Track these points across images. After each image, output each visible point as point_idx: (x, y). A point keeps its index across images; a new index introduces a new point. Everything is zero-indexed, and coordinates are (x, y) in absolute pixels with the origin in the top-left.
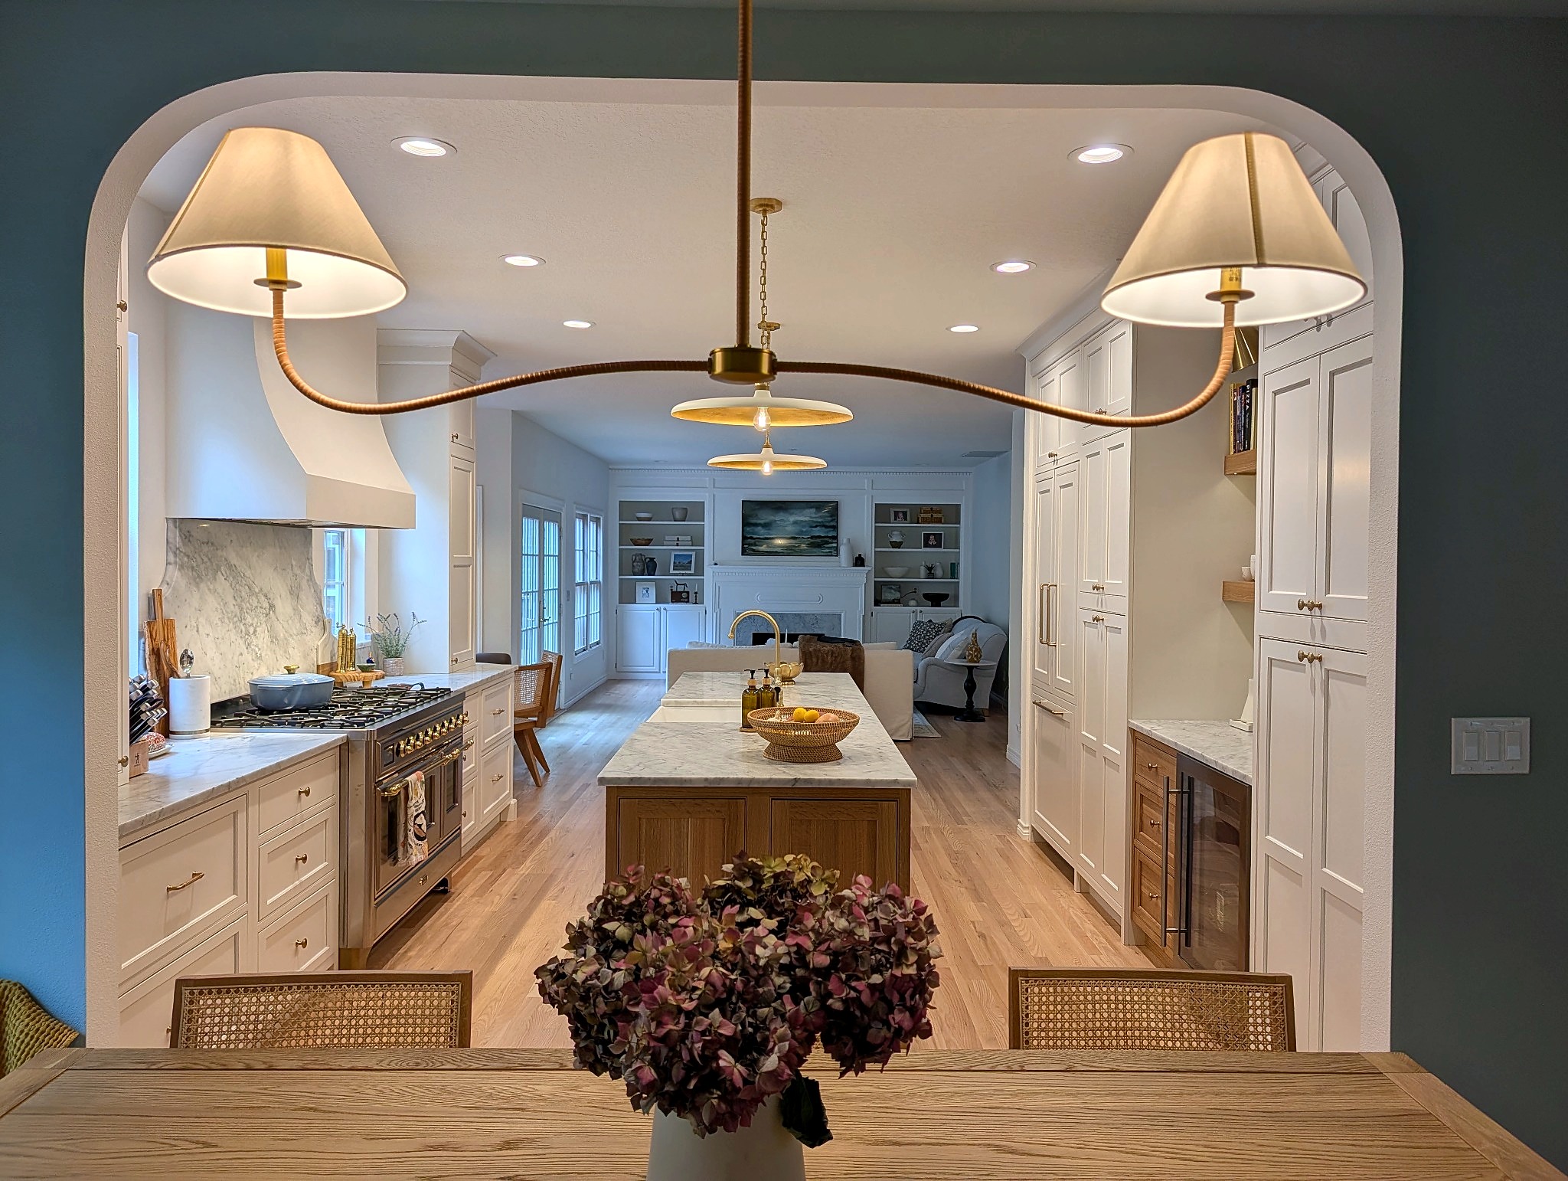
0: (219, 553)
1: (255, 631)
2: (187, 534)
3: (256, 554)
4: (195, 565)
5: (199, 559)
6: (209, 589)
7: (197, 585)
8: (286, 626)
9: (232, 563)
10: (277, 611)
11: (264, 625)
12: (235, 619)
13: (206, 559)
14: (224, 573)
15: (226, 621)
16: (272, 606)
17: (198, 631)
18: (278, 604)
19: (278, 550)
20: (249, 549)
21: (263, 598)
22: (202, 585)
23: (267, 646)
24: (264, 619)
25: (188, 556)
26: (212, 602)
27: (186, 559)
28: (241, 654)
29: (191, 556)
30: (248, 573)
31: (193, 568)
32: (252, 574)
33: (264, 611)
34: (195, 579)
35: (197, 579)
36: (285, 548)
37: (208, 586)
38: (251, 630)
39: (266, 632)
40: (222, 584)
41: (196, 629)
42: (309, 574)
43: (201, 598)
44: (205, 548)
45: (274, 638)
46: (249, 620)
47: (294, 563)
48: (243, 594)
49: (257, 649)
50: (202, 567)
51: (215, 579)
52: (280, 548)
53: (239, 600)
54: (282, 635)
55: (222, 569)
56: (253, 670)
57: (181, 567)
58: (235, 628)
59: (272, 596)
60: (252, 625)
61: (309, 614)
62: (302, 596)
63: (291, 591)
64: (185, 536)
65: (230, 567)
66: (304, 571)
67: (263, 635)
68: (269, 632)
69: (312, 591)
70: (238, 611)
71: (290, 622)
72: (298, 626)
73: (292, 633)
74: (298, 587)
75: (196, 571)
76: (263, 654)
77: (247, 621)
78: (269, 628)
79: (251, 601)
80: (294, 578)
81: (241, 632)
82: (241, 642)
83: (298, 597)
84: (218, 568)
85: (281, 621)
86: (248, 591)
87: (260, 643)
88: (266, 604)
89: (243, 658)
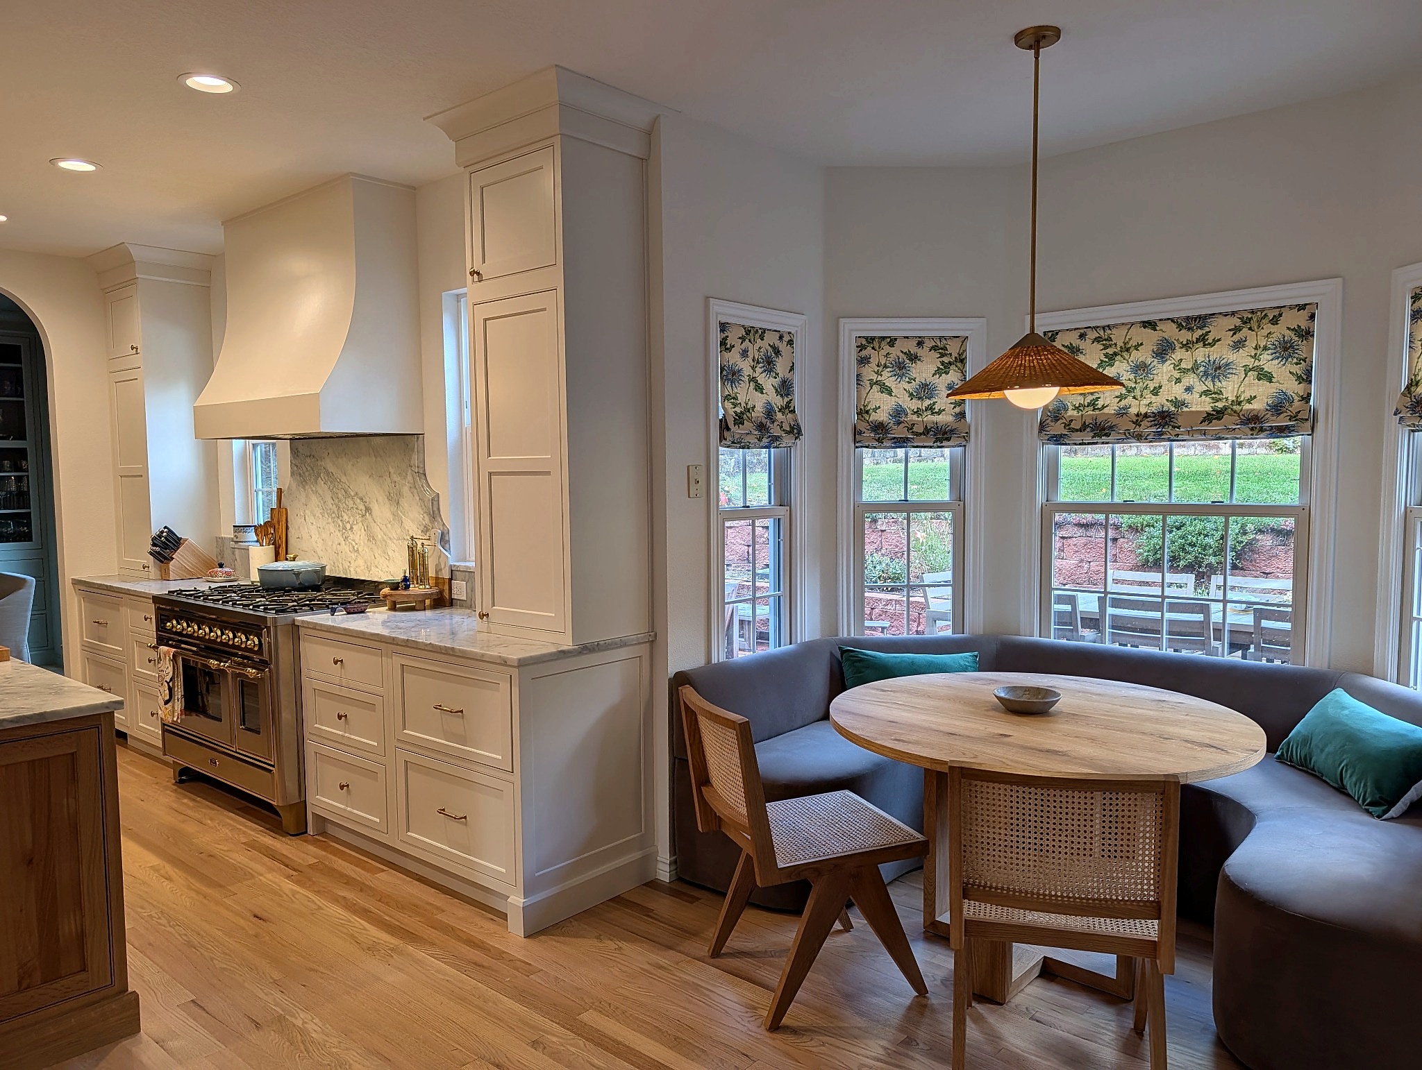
0: (319, 463)
1: (352, 528)
2: (296, 450)
3: (351, 463)
4: (302, 472)
5: (304, 469)
6: (312, 490)
7: (304, 487)
8: (384, 527)
9: (330, 471)
10: (373, 513)
11: (360, 524)
12: (333, 515)
13: (309, 468)
14: (323, 478)
15: (326, 516)
16: (368, 509)
18: (375, 507)
19: (374, 459)
20: (344, 459)
21: (359, 501)
22: (307, 487)
23: (364, 542)
24: (361, 519)
25: (297, 467)
26: (314, 499)
27: (295, 468)
28: (340, 544)
29: (299, 465)
30: (344, 479)
31: (300, 474)
32: (348, 480)
33: (360, 513)
35: (304, 482)
36: (381, 456)
37: (311, 488)
38: (348, 526)
39: (363, 530)
40: (322, 486)
41: (304, 518)
42: (412, 482)
43: (307, 497)
44: (308, 460)
45: (371, 537)
46: (346, 517)
47: (392, 471)
48: (340, 496)
49: (354, 543)
50: (307, 474)
51: (317, 483)
52: (376, 457)
53: (336, 501)
54: (380, 537)
55: (322, 475)
56: (350, 559)
57: (293, 474)
58: (333, 522)
59: (368, 500)
60: (348, 522)
61: (413, 521)
62: (404, 503)
63: (390, 498)
64: (295, 452)
65: (328, 473)
66: (405, 478)
67: (359, 532)
68: (365, 530)
69: (418, 498)
70: (336, 510)
71: (389, 526)
72: (399, 531)
73: (392, 537)
74: (398, 494)
75: (302, 477)
76: (360, 549)
77: (343, 518)
78: (366, 528)
79: (347, 503)
80: (393, 485)
81: (339, 526)
82: (339, 534)
83: (398, 503)
84: (319, 475)
85: (379, 524)
86: (344, 493)
87: (357, 539)
88: (361, 506)
89: (341, 548)
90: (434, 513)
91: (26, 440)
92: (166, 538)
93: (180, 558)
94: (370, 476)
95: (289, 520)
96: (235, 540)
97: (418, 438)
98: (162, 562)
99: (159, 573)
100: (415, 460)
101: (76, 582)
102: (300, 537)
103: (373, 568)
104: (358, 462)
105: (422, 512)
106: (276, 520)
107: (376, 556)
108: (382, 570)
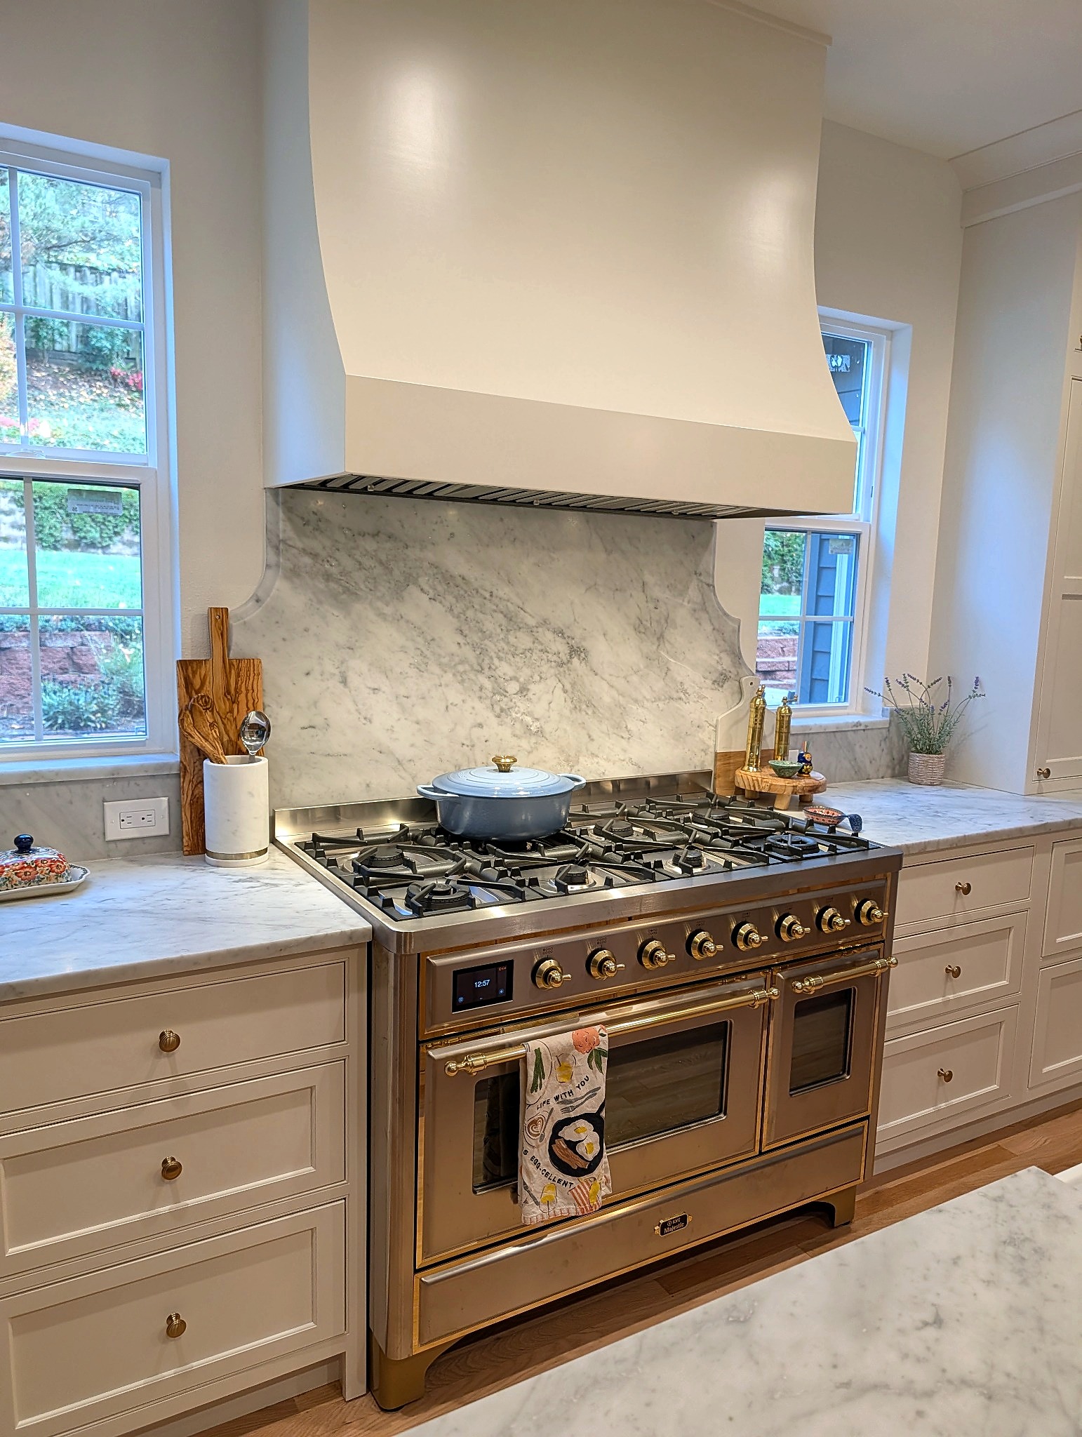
0: (414, 553)
1: (523, 690)
2: (314, 518)
4: (334, 570)
5: (349, 561)
6: (381, 615)
7: (344, 606)
8: (620, 684)
9: (456, 572)
10: (594, 659)
11: (552, 681)
12: (461, 668)
13: (370, 562)
14: (426, 588)
15: (435, 669)
16: (576, 651)
17: (344, 682)
18: (600, 650)
19: (603, 556)
21: (549, 635)
22: (358, 607)
23: (561, 715)
24: (552, 671)
25: (315, 556)
26: (388, 635)
27: (308, 560)
28: (480, 726)
29: (323, 554)
32: (518, 595)
33: (555, 658)
35: (342, 596)
36: (623, 553)
37: (377, 609)
38: (513, 687)
39: (559, 692)
40: (418, 605)
41: (338, 678)
42: (699, 599)
43: (354, 628)
44: (369, 545)
45: (581, 702)
46: (505, 670)
47: (649, 579)
48: (489, 626)
49: (528, 719)
50: (359, 576)
51: (400, 598)
52: (608, 552)
53: (475, 638)
54: (607, 699)
55: (423, 581)
57: (291, 571)
58: (462, 682)
59: (577, 633)
60: (515, 678)
61: (694, 666)
62: (676, 637)
63: (640, 628)
65: (448, 579)
66: (681, 594)
67: (548, 697)
68: (565, 692)
69: (709, 628)
70: (471, 656)
71: (635, 678)
72: (659, 685)
73: (640, 698)
74: (663, 621)
75: (337, 581)
76: (548, 728)
77: (499, 672)
78: (568, 687)
79: (512, 639)
80: (651, 606)
81: (481, 689)
82: (479, 706)
83: (661, 638)
84: (410, 579)
85: (606, 676)
86: (504, 622)
87: (539, 710)
88: (560, 646)
89: (484, 733)
94: (587, 590)
100: (708, 562)
102: (318, 721)
103: (581, 759)
104: (553, 559)
105: (718, 652)
106: (214, 686)
107: (594, 736)
108: (608, 760)
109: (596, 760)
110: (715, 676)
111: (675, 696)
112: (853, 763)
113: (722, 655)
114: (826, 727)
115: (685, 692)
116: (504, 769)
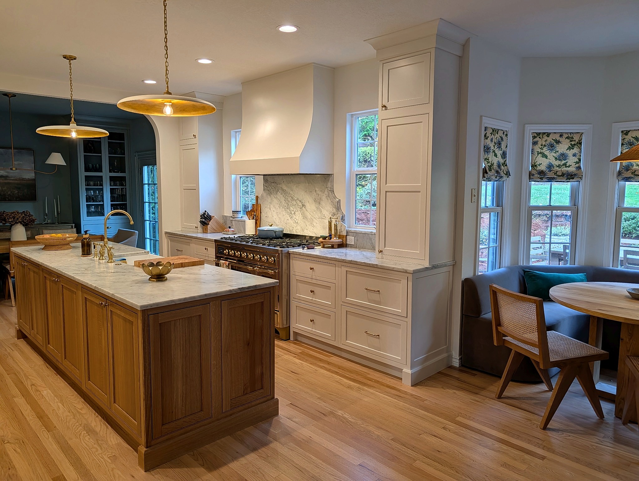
0: (278, 185)
1: (295, 213)
3: (296, 186)
4: (269, 189)
5: (270, 188)
6: (274, 197)
7: (270, 195)
8: (312, 213)
9: (284, 189)
10: (307, 207)
11: (299, 212)
12: (285, 208)
13: (273, 188)
14: (280, 192)
15: (281, 208)
16: (303, 205)
17: (270, 209)
18: (307, 205)
19: (308, 184)
20: (292, 184)
21: (299, 202)
22: (271, 196)
23: (301, 219)
24: (299, 210)
25: (267, 187)
26: (275, 201)
27: (266, 187)
28: (288, 220)
30: (291, 192)
31: (268, 190)
32: (293, 193)
33: (299, 207)
34: (269, 194)
35: (270, 193)
36: (311, 183)
37: (274, 196)
38: (293, 212)
39: (300, 214)
40: (280, 195)
41: (269, 208)
42: (328, 194)
43: (271, 199)
44: (273, 184)
45: (305, 217)
46: (292, 209)
47: (317, 189)
48: (289, 200)
49: (295, 220)
50: (272, 190)
51: (277, 194)
52: (309, 183)
53: (287, 202)
54: (309, 217)
55: (280, 190)
56: (293, 226)
57: (264, 190)
58: (285, 211)
59: (303, 202)
60: (293, 211)
61: (327, 211)
62: (323, 203)
63: (315, 201)
64: (266, 181)
65: (283, 190)
66: (324, 193)
67: (298, 215)
68: (302, 214)
69: (330, 201)
70: (286, 205)
71: (314, 213)
72: (319, 215)
73: (316, 217)
74: (320, 199)
75: (269, 191)
76: (299, 222)
77: (291, 209)
78: (302, 213)
79: (293, 202)
80: (317, 195)
81: (288, 212)
82: (288, 216)
83: (319, 203)
84: (278, 190)
85: (309, 212)
86: (291, 199)
87: (297, 218)
88: (300, 204)
89: (289, 221)
90: (338, 208)
91: (125, 173)
92: (207, 215)
93: (211, 224)
94: (305, 192)
95: (261, 209)
96: (233, 217)
97: (331, 176)
98: (204, 226)
99: (202, 230)
100: (329, 185)
101: (166, 233)
102: (267, 216)
103: (305, 230)
104: (299, 186)
105: (332, 207)
106: (255, 209)
107: (307, 225)
108: (310, 231)
109: (307, 231)
110: (332, 214)
111: (323, 218)
112: (372, 244)
113: (333, 208)
114: (362, 231)
115: (325, 217)
116: (271, 226)
